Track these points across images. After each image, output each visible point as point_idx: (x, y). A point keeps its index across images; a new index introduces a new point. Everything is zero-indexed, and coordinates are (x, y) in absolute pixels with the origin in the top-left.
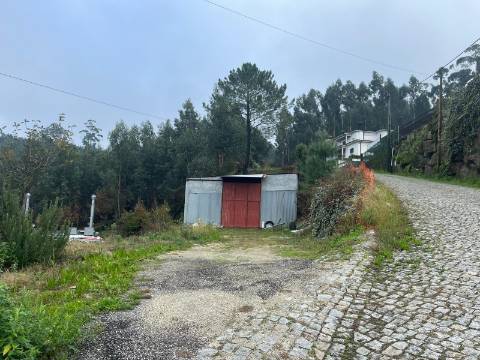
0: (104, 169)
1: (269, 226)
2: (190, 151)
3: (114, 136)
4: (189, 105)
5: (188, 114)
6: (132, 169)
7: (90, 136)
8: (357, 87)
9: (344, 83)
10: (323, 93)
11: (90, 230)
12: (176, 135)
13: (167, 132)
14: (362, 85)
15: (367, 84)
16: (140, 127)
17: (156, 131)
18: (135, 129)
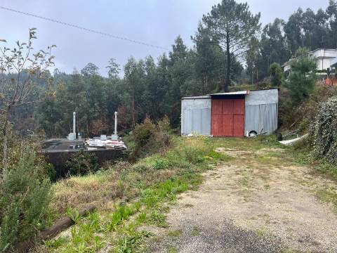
0: (121, 93)
1: (252, 135)
2: (182, 76)
3: (127, 68)
4: (179, 41)
5: (179, 47)
6: (141, 92)
7: (112, 70)
8: (316, 13)
9: (304, 11)
10: (286, 21)
11: (115, 137)
12: (171, 64)
13: (164, 62)
14: (320, 12)
15: (324, 10)
16: (145, 61)
17: (156, 63)
18: (141, 63)
